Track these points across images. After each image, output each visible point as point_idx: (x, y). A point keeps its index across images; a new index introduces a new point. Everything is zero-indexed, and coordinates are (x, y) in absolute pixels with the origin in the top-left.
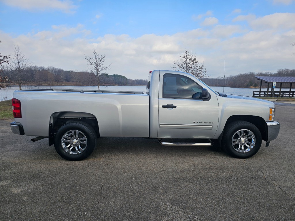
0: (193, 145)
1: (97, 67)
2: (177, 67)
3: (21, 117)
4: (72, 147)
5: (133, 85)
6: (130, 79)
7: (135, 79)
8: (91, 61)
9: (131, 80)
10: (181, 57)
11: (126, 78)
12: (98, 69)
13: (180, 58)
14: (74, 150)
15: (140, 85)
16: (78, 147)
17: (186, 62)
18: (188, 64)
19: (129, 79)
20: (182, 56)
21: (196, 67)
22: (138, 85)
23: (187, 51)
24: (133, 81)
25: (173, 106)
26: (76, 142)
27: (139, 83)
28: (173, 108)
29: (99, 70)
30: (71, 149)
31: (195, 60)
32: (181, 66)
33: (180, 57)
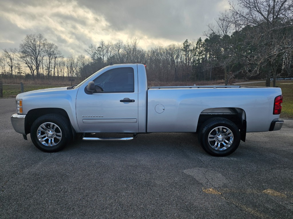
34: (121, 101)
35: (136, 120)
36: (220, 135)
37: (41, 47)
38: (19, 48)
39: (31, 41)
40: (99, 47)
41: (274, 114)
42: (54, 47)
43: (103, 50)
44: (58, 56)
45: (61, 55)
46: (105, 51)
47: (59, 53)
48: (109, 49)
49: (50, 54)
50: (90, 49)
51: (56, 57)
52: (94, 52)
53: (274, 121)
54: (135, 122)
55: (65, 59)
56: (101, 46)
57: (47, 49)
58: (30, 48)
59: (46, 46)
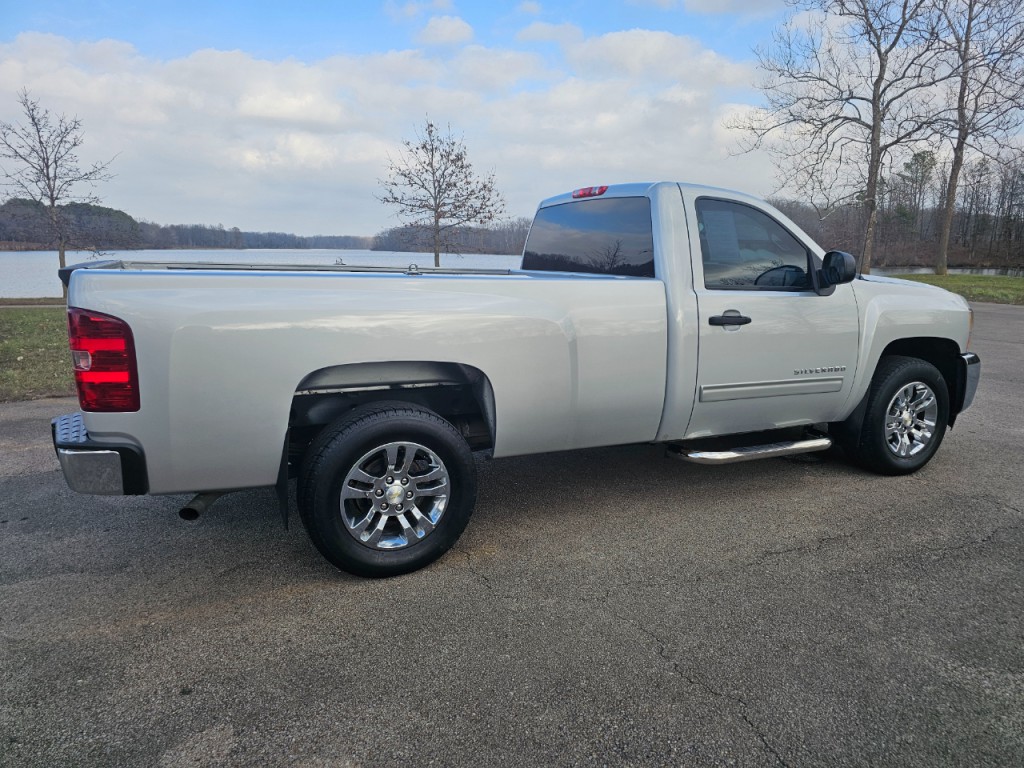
0: (789, 450)
1: (48, 167)
2: (402, 180)
3: (134, 406)
4: (384, 519)
5: (165, 248)
6: (150, 222)
7: (169, 224)
8: (13, 140)
9: (155, 227)
10: (411, 146)
11: (130, 218)
12: (51, 175)
13: (406, 148)
14: (394, 527)
15: (193, 248)
16: (409, 516)
17: (430, 164)
18: (440, 172)
19: (143, 224)
20: (416, 143)
21: (468, 183)
22: (188, 248)
23: (432, 126)
24: (165, 231)
25: (740, 317)
26: (399, 496)
27: (191, 241)
28: (740, 324)
29: (58, 183)
30: (381, 525)
31: (459, 158)
32: (416, 179)
33: (408, 144)
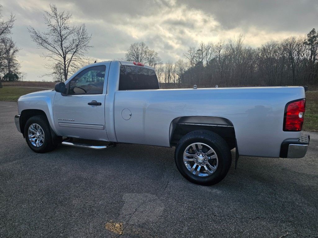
34: (89, 104)
35: (103, 126)
36: (201, 155)
37: (143, 55)
38: (125, 58)
39: (135, 50)
40: (199, 50)
41: (285, 130)
42: (154, 54)
43: (203, 53)
44: (157, 62)
45: (161, 62)
46: (204, 54)
47: (159, 60)
48: (210, 51)
49: (151, 61)
50: (189, 53)
51: (156, 64)
52: (192, 56)
53: (286, 142)
54: (102, 129)
55: (164, 65)
56: (201, 48)
57: (148, 56)
58: (134, 57)
59: (147, 54)
